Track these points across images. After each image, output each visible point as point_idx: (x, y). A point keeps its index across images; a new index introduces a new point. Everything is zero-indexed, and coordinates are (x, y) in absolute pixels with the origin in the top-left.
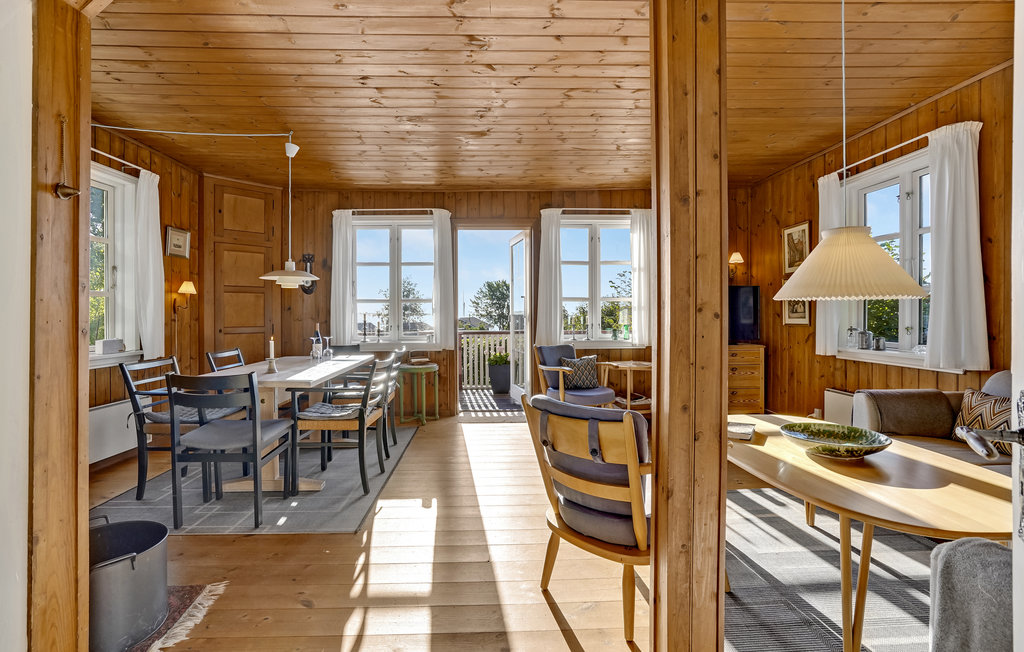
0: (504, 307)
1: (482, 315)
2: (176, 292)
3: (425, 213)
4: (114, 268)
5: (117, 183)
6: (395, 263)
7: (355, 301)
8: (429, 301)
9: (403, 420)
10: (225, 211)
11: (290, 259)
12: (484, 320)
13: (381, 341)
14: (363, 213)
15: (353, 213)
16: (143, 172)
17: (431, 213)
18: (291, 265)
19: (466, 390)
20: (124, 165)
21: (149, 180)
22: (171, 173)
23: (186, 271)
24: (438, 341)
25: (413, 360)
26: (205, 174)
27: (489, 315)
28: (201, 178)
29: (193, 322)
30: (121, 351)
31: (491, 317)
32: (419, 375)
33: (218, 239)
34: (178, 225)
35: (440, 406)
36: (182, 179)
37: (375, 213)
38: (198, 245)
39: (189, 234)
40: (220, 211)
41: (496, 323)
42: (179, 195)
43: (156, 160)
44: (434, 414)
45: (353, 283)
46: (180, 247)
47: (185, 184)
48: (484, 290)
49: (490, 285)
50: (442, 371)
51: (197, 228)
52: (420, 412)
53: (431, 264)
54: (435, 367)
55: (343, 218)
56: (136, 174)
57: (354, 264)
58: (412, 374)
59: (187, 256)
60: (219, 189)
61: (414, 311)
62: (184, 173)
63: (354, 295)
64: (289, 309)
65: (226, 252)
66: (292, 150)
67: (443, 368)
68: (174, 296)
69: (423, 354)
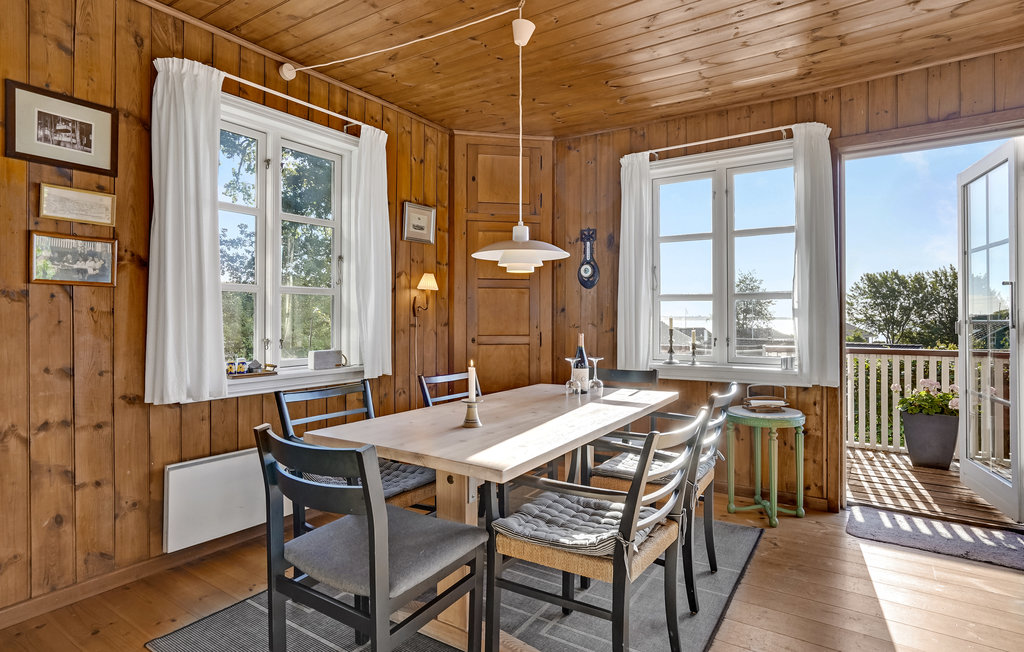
0: (894, 309)
1: (858, 320)
2: (416, 288)
3: (777, 137)
4: (341, 258)
5: (345, 150)
6: (723, 235)
7: (656, 296)
8: (788, 295)
9: (733, 507)
10: (480, 179)
11: (521, 223)
12: (862, 327)
13: (698, 364)
14: (667, 155)
15: (652, 158)
16: (365, 128)
17: (790, 135)
18: (522, 231)
19: (852, 449)
20: (347, 123)
21: (374, 139)
22: (410, 133)
23: (431, 260)
24: (805, 370)
25: (754, 403)
26: (456, 132)
27: (870, 320)
28: (452, 136)
29: (440, 329)
30: (338, 366)
31: (873, 322)
32: (766, 432)
33: (471, 216)
34: (421, 199)
35: (807, 488)
36: (426, 140)
37: (686, 152)
38: (447, 226)
39: (434, 211)
40: (474, 179)
41: (880, 331)
42: (422, 161)
43: (390, 116)
44: (793, 502)
45: (654, 269)
46: (422, 229)
47: (431, 147)
48: (861, 285)
49: (871, 279)
50: (810, 426)
51: (446, 204)
52: (766, 495)
53: (789, 229)
54: (797, 418)
55: (634, 165)
56: (356, 132)
57: (655, 240)
58: (752, 429)
59: (432, 240)
60: (474, 148)
61: (759, 314)
62: (429, 132)
63: (655, 287)
64: (563, 310)
65: (481, 233)
66: (524, 32)
67: (813, 420)
68: (414, 293)
69: (774, 392)
